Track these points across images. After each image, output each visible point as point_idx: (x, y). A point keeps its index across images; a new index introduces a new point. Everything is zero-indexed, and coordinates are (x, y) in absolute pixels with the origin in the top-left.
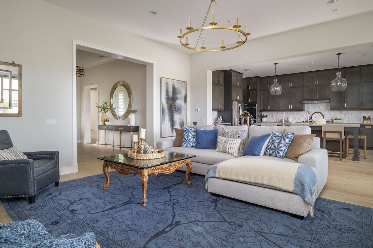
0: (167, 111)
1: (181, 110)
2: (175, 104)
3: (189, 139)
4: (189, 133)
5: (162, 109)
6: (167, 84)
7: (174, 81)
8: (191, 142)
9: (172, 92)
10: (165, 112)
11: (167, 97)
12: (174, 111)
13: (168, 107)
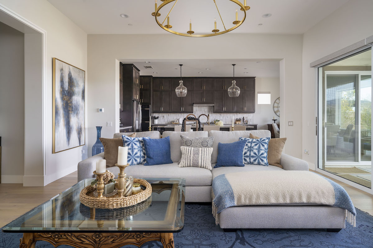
0: (61, 111)
1: (78, 110)
2: (72, 102)
3: (134, 153)
4: (134, 145)
5: (56, 107)
6: (62, 70)
7: (71, 67)
8: (138, 157)
9: (69, 84)
10: (59, 112)
11: (61, 90)
12: (70, 112)
13: (63, 105)
